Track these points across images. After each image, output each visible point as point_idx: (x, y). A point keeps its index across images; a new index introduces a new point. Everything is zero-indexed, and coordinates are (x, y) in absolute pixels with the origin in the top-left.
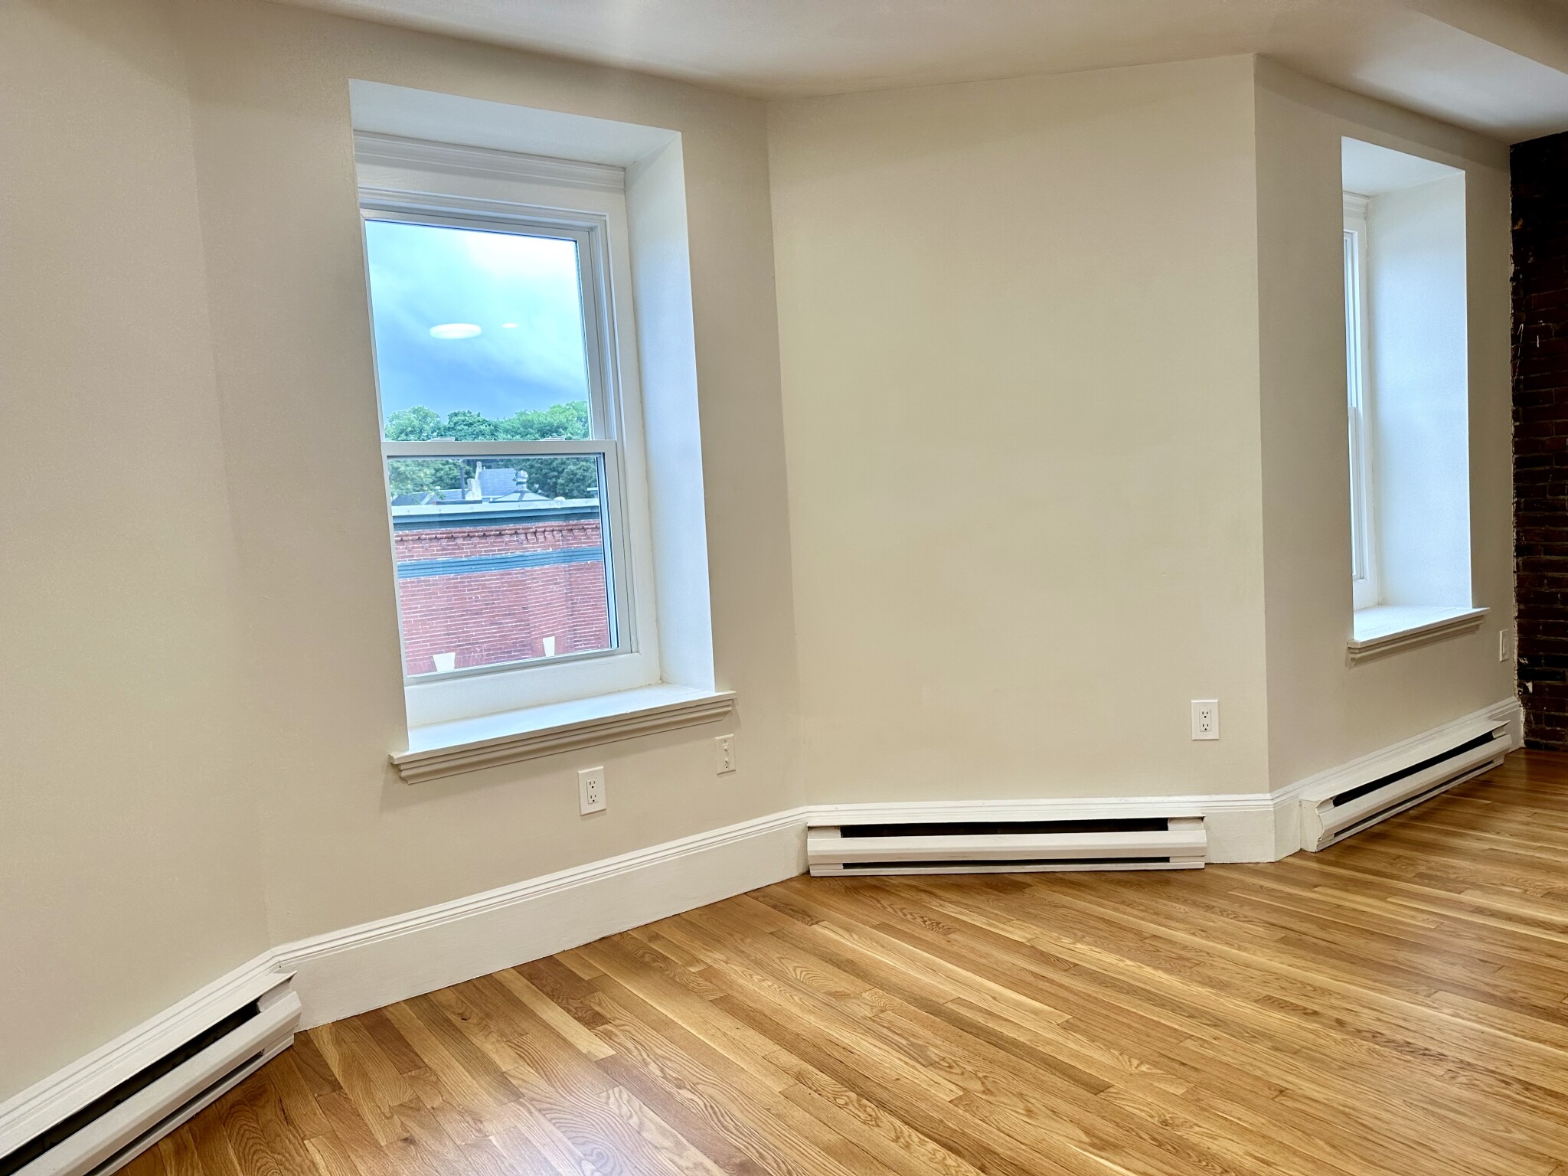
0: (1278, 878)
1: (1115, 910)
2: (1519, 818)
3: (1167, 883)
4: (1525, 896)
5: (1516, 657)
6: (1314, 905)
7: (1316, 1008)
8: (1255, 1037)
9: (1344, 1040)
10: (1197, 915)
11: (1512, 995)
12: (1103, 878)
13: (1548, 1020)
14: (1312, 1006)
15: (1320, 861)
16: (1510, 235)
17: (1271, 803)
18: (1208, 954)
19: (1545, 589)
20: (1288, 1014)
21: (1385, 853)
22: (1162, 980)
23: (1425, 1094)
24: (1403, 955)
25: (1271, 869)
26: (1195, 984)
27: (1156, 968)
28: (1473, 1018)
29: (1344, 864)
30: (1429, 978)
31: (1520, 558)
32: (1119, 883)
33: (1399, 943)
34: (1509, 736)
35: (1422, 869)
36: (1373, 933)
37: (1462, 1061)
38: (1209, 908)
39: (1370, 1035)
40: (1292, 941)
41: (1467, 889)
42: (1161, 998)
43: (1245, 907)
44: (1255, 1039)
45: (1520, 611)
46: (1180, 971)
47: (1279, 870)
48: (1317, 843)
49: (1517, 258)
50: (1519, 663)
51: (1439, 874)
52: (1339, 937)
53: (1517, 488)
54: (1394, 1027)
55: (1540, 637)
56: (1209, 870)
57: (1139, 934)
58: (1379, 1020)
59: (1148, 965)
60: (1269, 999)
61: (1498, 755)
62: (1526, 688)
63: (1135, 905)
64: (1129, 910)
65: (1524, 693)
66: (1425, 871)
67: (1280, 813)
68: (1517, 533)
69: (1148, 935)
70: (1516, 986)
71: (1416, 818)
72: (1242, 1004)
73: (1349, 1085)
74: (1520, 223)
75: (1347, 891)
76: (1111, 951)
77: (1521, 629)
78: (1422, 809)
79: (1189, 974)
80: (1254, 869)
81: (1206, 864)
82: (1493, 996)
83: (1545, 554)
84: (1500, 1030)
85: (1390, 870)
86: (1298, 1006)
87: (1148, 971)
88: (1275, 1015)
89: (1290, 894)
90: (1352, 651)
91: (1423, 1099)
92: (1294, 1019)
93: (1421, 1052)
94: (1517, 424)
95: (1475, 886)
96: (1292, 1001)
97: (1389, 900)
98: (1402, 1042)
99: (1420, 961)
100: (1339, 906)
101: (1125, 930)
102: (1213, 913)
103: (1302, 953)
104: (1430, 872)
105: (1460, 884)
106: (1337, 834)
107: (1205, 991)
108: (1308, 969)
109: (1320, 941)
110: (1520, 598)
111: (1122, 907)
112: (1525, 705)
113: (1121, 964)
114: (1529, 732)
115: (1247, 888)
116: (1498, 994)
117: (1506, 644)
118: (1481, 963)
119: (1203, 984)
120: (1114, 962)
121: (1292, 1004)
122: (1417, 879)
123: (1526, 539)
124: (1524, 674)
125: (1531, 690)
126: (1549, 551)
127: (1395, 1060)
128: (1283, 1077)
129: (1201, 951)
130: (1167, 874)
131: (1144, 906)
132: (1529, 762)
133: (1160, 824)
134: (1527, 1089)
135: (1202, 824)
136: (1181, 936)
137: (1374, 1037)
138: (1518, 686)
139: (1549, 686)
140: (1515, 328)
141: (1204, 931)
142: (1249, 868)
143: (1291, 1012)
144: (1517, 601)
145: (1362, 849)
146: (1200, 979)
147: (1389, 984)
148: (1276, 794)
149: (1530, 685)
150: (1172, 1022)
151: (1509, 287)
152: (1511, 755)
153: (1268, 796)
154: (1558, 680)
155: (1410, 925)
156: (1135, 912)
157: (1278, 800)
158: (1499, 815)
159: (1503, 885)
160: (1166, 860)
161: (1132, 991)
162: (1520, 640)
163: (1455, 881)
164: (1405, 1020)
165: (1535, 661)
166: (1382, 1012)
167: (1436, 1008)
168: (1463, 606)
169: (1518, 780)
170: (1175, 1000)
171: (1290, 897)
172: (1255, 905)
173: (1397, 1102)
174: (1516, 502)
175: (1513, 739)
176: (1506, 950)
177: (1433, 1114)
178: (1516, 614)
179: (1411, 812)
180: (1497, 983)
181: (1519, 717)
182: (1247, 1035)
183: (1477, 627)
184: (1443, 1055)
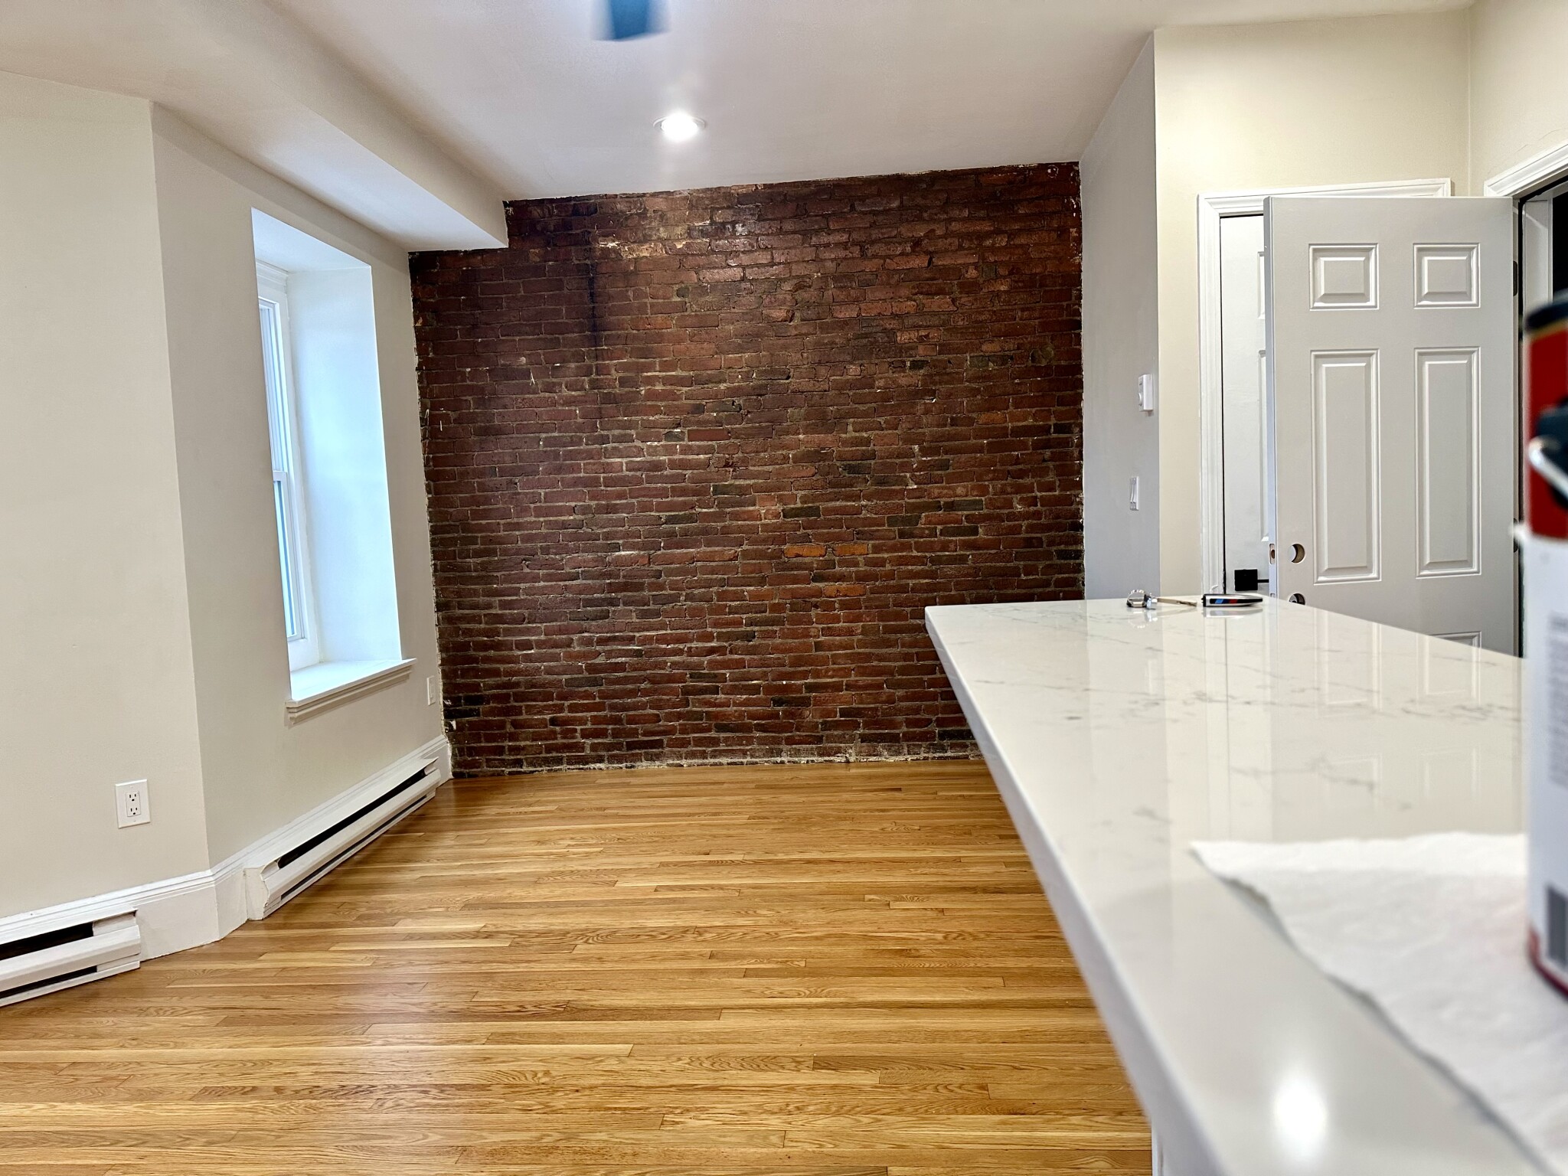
0: (224, 957)
1: (23, 1047)
2: (448, 843)
3: (96, 995)
4: (448, 913)
5: (441, 700)
6: (260, 975)
7: (256, 1083)
8: (188, 1139)
9: (281, 1107)
10: (128, 1024)
11: (432, 1008)
12: (10, 1013)
13: (461, 1021)
14: (249, 1083)
15: (268, 927)
16: (413, 331)
17: (212, 879)
18: (139, 1063)
19: (461, 639)
20: (227, 1100)
21: (330, 904)
22: (81, 1113)
23: (355, 1131)
24: (343, 1000)
25: (217, 950)
26: (121, 1103)
27: (72, 1102)
28: (400, 1041)
29: (291, 924)
30: (364, 1015)
31: (440, 613)
32: (30, 1014)
33: (337, 989)
34: (438, 771)
35: (363, 911)
36: (314, 987)
37: (389, 1086)
38: (143, 1012)
39: (306, 1092)
40: (235, 1020)
41: (400, 919)
42: (77, 1134)
43: (184, 999)
44: (188, 1142)
45: (442, 659)
46: (103, 1095)
47: (225, 947)
48: (263, 910)
49: (421, 351)
50: (445, 705)
51: (377, 911)
52: (282, 1001)
53: (433, 552)
54: (331, 1075)
55: (459, 681)
56: (146, 968)
57: (53, 1068)
58: (316, 1073)
59: (63, 1102)
60: (206, 1091)
61: (429, 790)
62: (451, 726)
63: (50, 1034)
64: (42, 1042)
65: (450, 731)
66: (367, 912)
67: (223, 889)
68: (437, 591)
69: (65, 1065)
70: (437, 999)
71: (360, 862)
72: (174, 1107)
73: (284, 1152)
74: (421, 321)
75: (292, 951)
76: (14, 1101)
77: (445, 675)
78: (365, 853)
79: (114, 1094)
80: (199, 954)
81: (141, 962)
82: (418, 1014)
83: (459, 609)
84: (422, 1044)
85: (334, 919)
86: (236, 1088)
87: (64, 1107)
88: (210, 1107)
89: (234, 970)
90: (291, 710)
91: (354, 1137)
92: (232, 1104)
93: (354, 1091)
94: (430, 496)
95: (408, 915)
96: (229, 1085)
97: (332, 949)
98: (337, 1087)
99: (359, 1001)
100: (284, 968)
101: (35, 1068)
102: (147, 1015)
103: (245, 1029)
104: (372, 912)
105: (394, 917)
106: (283, 896)
107: (131, 1108)
108: (246, 1045)
109: (263, 1011)
110: (443, 648)
111: (32, 1042)
112: (451, 740)
113: (27, 1112)
114: (457, 764)
115: (186, 976)
116: (421, 1011)
117: (432, 689)
118: (410, 986)
119: (131, 1100)
120: (17, 1112)
121: (230, 1088)
122: (358, 922)
123: (444, 597)
124: (449, 714)
125: (455, 727)
126: (460, 606)
127: (331, 1108)
128: (218, 1171)
129: (130, 1063)
130: (95, 986)
131: (61, 1032)
132: (458, 791)
133: (83, 931)
134: (442, 1091)
135: (135, 919)
136: (109, 1053)
137: (311, 1092)
138: (445, 725)
139: (468, 722)
140: (423, 412)
141: (136, 1040)
142: (192, 954)
143: (229, 1097)
144: (440, 651)
145: (309, 904)
146: (127, 1096)
147: (328, 1034)
148: (217, 868)
149: (454, 723)
150: (91, 1158)
151: (415, 375)
152: (444, 787)
153: (209, 872)
154: (474, 716)
155: (349, 968)
156: (52, 1043)
157: (220, 874)
158: (428, 844)
159: (430, 908)
160: (93, 970)
161: (41, 1139)
162: (444, 684)
163: (392, 914)
164: (341, 1064)
165: (456, 701)
166: (320, 1064)
167: (370, 1042)
168: (394, 659)
169: (448, 810)
170: (95, 1132)
171: (234, 974)
172: (199, 992)
173: (330, 1150)
174: (434, 564)
175: (442, 773)
176: (429, 967)
177: (362, 1148)
178: (440, 662)
179: (356, 857)
180: (421, 1001)
181: (446, 753)
182: (179, 1140)
183: (408, 675)
184: (373, 1087)
